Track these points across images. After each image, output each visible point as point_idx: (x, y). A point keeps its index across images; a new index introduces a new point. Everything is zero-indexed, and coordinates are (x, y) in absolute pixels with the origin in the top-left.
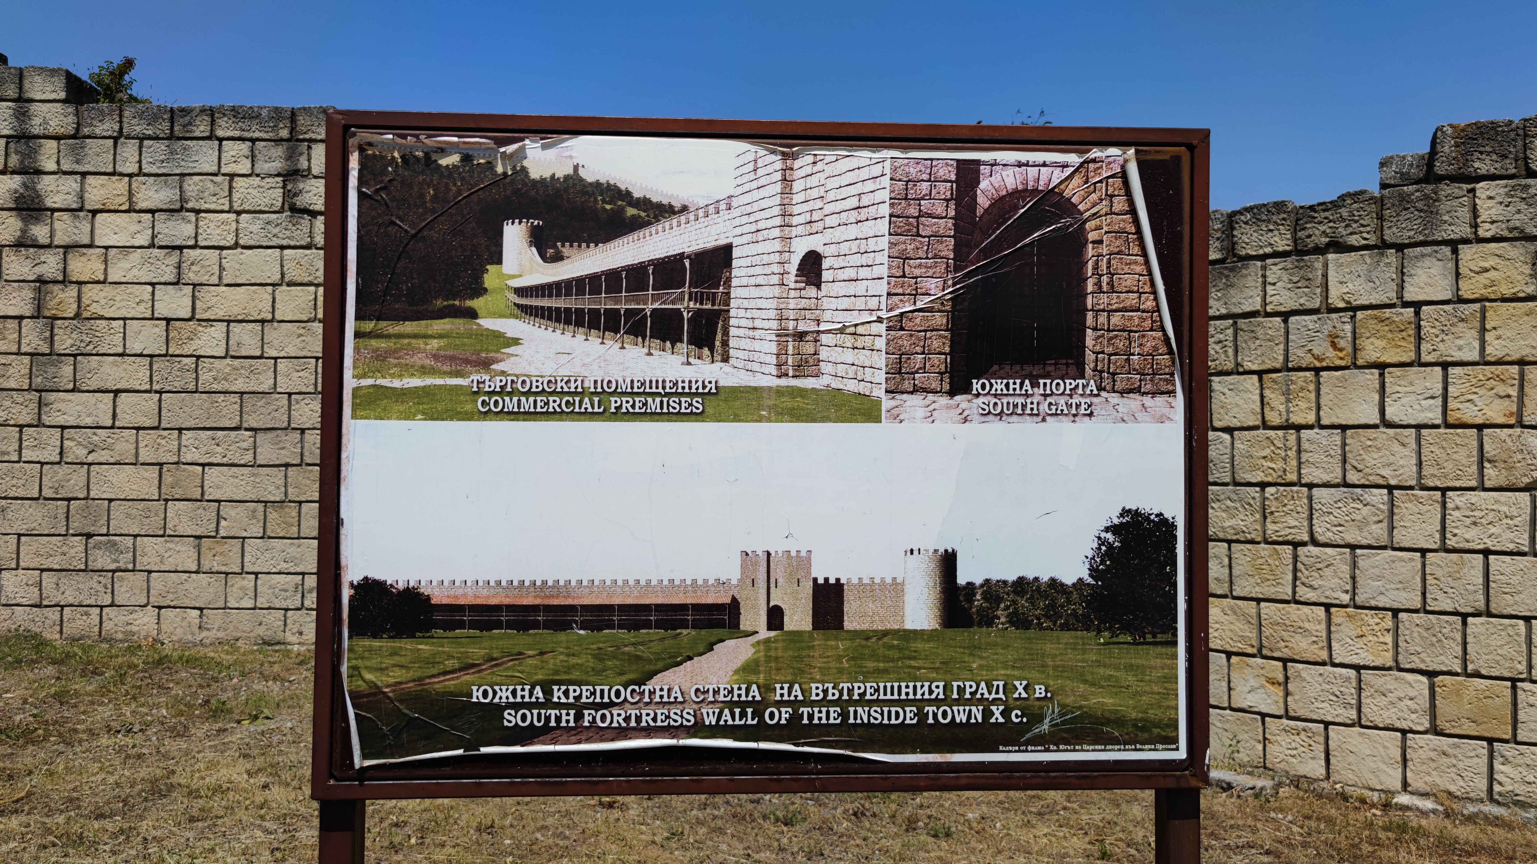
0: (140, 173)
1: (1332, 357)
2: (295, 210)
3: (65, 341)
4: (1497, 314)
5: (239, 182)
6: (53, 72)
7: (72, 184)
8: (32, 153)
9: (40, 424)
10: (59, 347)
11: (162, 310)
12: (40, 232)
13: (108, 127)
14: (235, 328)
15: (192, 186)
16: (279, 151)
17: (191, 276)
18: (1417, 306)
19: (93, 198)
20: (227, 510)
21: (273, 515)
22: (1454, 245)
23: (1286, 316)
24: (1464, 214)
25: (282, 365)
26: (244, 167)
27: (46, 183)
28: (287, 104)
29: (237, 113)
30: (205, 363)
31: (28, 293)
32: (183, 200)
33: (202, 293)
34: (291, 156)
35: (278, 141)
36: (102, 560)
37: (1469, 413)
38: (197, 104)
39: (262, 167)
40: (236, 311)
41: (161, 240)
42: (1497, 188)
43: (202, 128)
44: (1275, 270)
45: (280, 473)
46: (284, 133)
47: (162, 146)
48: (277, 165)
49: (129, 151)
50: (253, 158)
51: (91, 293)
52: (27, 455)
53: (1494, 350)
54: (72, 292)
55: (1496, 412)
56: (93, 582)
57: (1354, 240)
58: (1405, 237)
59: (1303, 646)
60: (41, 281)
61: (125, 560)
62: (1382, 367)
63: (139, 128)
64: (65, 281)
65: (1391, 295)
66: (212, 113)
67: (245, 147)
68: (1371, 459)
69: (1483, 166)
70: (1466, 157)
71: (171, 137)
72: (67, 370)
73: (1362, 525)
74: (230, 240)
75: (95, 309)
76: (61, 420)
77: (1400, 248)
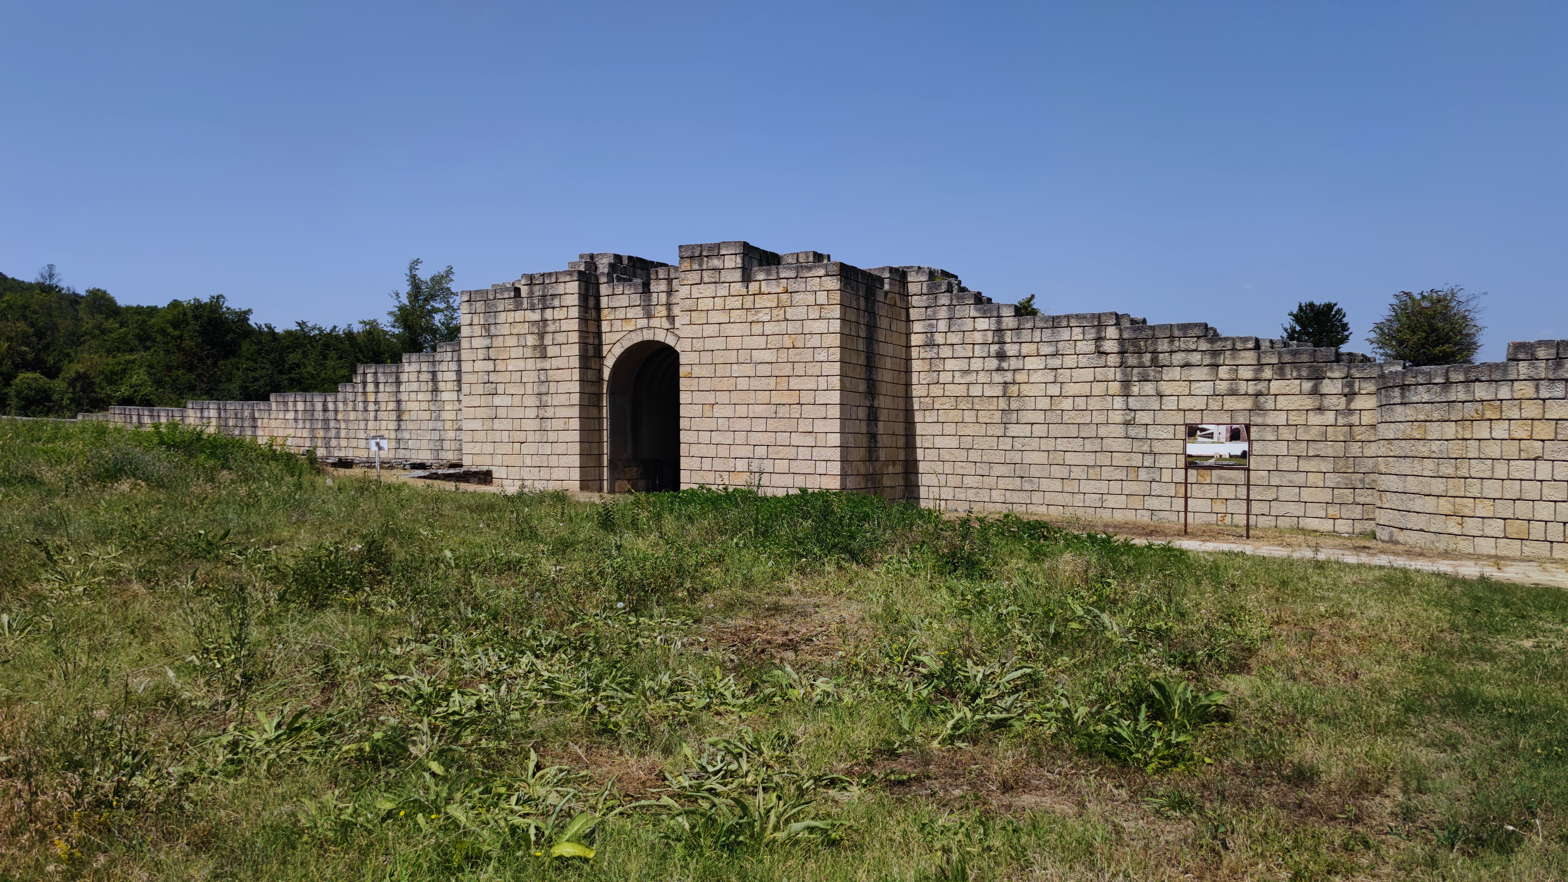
0: (1041, 341)
1: (1476, 417)
2: (1099, 352)
3: (1014, 406)
4: (1525, 404)
5: (1078, 343)
6: (1010, 306)
7: (1017, 346)
8: (1002, 336)
9: (1005, 436)
10: (1012, 407)
11: (1049, 393)
12: (1005, 365)
13: (1029, 325)
14: (1077, 399)
15: (1061, 345)
16: (1094, 330)
17: (1060, 380)
18: (1501, 400)
19: (1024, 352)
20: (1073, 468)
21: (1091, 471)
22: (1512, 381)
23: (1463, 402)
24: (1515, 371)
25: (1094, 413)
26: (1080, 337)
27: (1007, 347)
28: (1096, 312)
29: (1078, 317)
30: (1065, 413)
31: (1001, 388)
32: (1057, 351)
33: (1064, 386)
34: (1098, 332)
35: (1093, 326)
36: (1027, 486)
37: (1516, 435)
38: (1063, 314)
39: (1088, 337)
40: (1077, 393)
41: (1049, 366)
42: (1525, 364)
43: (1064, 323)
44: (1460, 387)
45: (1093, 455)
46: (1096, 323)
47: (1049, 331)
48: (1093, 336)
49: (1037, 333)
50: (1084, 334)
51: (1023, 387)
52: (1000, 447)
53: (1524, 416)
54: (1017, 386)
55: (1524, 435)
56: (1024, 494)
57: (1483, 379)
58: (1497, 378)
59: (1467, 512)
60: (1005, 383)
61: (1035, 487)
62: (1491, 420)
63: (1041, 325)
64: (1014, 383)
65: (1493, 397)
66: (1068, 317)
67: (1080, 330)
68: (1487, 450)
69: (1521, 356)
70: (1516, 353)
71: (1053, 327)
72: (1014, 415)
73: (1484, 471)
74: (1075, 365)
75: (1025, 393)
76: (1013, 434)
77: (1496, 381)
